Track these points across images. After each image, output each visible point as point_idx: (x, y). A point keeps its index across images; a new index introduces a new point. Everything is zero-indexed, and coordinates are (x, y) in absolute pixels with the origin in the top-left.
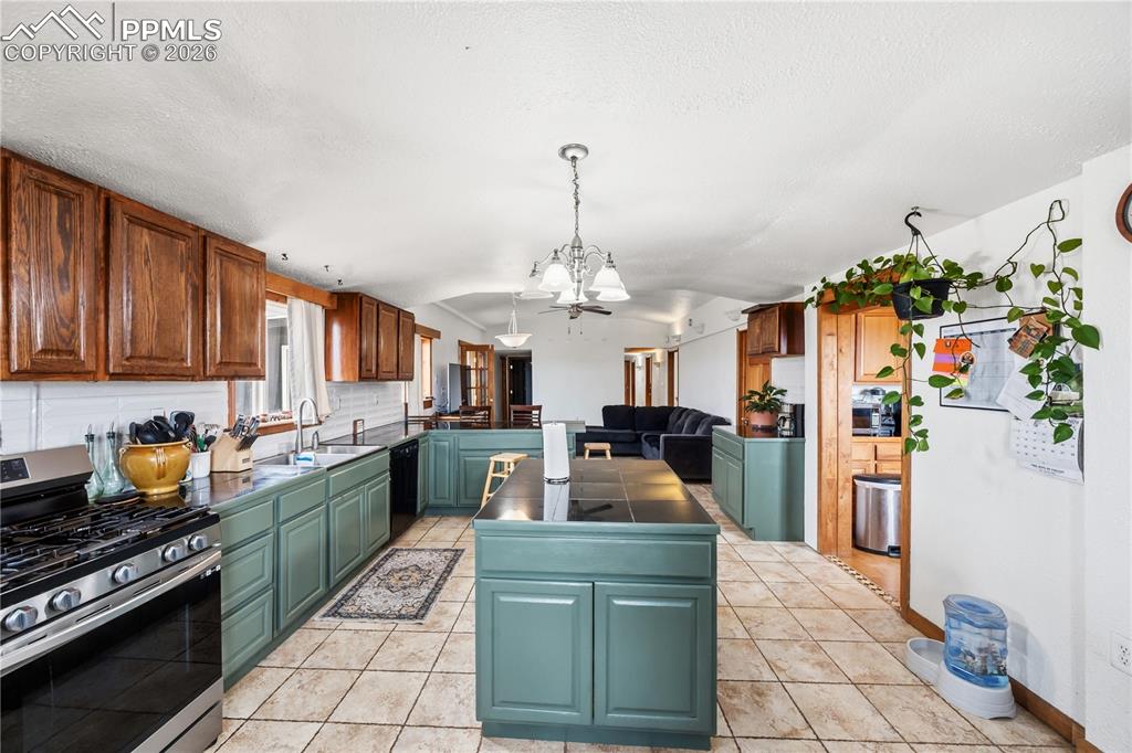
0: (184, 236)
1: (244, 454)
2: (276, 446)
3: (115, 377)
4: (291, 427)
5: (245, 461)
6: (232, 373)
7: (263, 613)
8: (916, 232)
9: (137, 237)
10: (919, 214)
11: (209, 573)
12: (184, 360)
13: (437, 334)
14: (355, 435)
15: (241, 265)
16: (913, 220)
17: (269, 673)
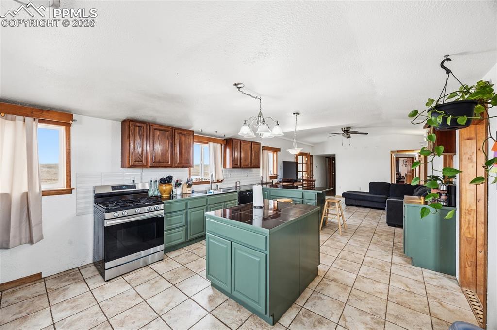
0: (168, 131)
1: (189, 189)
2: (204, 188)
3: (151, 167)
4: (208, 182)
5: (189, 191)
6: (182, 166)
7: (182, 233)
8: (448, 71)
9: (155, 133)
10: (450, 59)
11: (160, 216)
12: (168, 162)
13: (279, 150)
14: (236, 187)
15: (185, 135)
16: (446, 64)
17: (184, 250)
